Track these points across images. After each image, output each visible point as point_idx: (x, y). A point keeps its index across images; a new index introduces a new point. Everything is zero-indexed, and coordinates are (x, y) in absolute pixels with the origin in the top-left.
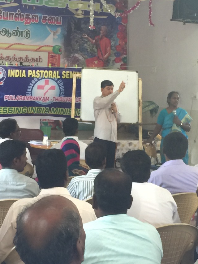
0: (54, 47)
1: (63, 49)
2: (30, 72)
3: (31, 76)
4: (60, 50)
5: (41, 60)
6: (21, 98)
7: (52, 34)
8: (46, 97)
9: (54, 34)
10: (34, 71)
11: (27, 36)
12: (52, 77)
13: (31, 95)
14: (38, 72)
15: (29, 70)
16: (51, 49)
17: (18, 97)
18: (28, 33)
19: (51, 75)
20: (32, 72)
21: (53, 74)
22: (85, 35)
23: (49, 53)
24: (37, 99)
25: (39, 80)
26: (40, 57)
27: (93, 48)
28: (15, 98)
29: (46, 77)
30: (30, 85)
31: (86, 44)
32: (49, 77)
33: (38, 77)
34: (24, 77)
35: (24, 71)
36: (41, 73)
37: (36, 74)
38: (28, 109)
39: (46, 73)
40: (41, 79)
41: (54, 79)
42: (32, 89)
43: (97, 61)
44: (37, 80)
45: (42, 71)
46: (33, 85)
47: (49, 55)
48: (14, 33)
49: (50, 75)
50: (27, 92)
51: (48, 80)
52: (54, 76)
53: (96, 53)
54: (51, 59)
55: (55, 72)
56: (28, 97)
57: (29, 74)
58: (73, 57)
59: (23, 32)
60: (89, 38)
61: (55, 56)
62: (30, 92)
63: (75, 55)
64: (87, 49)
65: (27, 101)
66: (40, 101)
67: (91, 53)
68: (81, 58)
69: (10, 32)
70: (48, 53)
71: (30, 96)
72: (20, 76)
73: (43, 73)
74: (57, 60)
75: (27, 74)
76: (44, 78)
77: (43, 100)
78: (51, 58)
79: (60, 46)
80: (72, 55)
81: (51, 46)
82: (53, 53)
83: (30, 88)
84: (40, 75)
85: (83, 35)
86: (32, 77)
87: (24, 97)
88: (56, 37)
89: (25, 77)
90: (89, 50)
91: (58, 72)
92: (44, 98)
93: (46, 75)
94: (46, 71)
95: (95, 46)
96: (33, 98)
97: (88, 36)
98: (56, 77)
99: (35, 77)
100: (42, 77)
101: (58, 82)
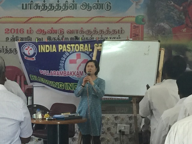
0: (137, 18)
1: (146, 19)
2: (60, 47)
3: (61, 50)
4: (143, 20)
5: (123, 32)
6: (55, 73)
7: (135, 4)
8: (80, 72)
9: (137, 4)
10: (64, 45)
11: (108, 8)
12: (83, 51)
13: (65, 70)
14: (69, 46)
15: (59, 45)
16: (134, 20)
17: (52, 72)
18: (109, 5)
19: (83, 48)
20: (63, 46)
21: (84, 48)
22: (171, 3)
23: (132, 24)
24: (71, 74)
25: (70, 54)
26: (121, 28)
27: (181, 16)
28: (50, 73)
29: (77, 51)
30: (62, 60)
31: (173, 11)
32: (81, 51)
33: (68, 51)
34: (54, 51)
35: (54, 46)
36: (72, 47)
37: (67, 49)
38: (64, 85)
39: (77, 47)
40: (72, 53)
41: (85, 52)
42: (64, 64)
43: (185, 29)
44: (68, 54)
45: (73, 45)
46: (64, 59)
47: (131, 26)
48: (95, 6)
49: (81, 48)
50: (60, 67)
51: (80, 54)
52: (85, 49)
53: (184, 20)
54: (133, 30)
55: (86, 45)
56: (61, 72)
57: (60, 49)
58: (158, 26)
59: (104, 5)
60: (176, 5)
61: (138, 27)
62: (63, 67)
63: (160, 24)
64: (174, 17)
65: (61, 76)
66: (74, 76)
67: (178, 21)
68: (167, 26)
69: (90, 6)
70: (130, 24)
71: (63, 71)
72: (51, 51)
73: (74, 47)
74: (140, 31)
75: (57, 49)
76: (76, 52)
77: (77, 75)
78: (134, 28)
79: (143, 16)
80: (157, 24)
81: (134, 17)
82: (136, 24)
83: (62, 63)
84: (71, 49)
85: (168, 3)
86: (63, 51)
87: (58, 72)
88: (139, 7)
89: (56, 51)
90: (176, 18)
91: (89, 45)
92: (78, 72)
93: (77, 49)
94: (77, 45)
95: (182, 13)
96: (67, 74)
97: (174, 3)
98: (88, 51)
99: (66, 51)
100: (73, 51)
101: (90, 55)
